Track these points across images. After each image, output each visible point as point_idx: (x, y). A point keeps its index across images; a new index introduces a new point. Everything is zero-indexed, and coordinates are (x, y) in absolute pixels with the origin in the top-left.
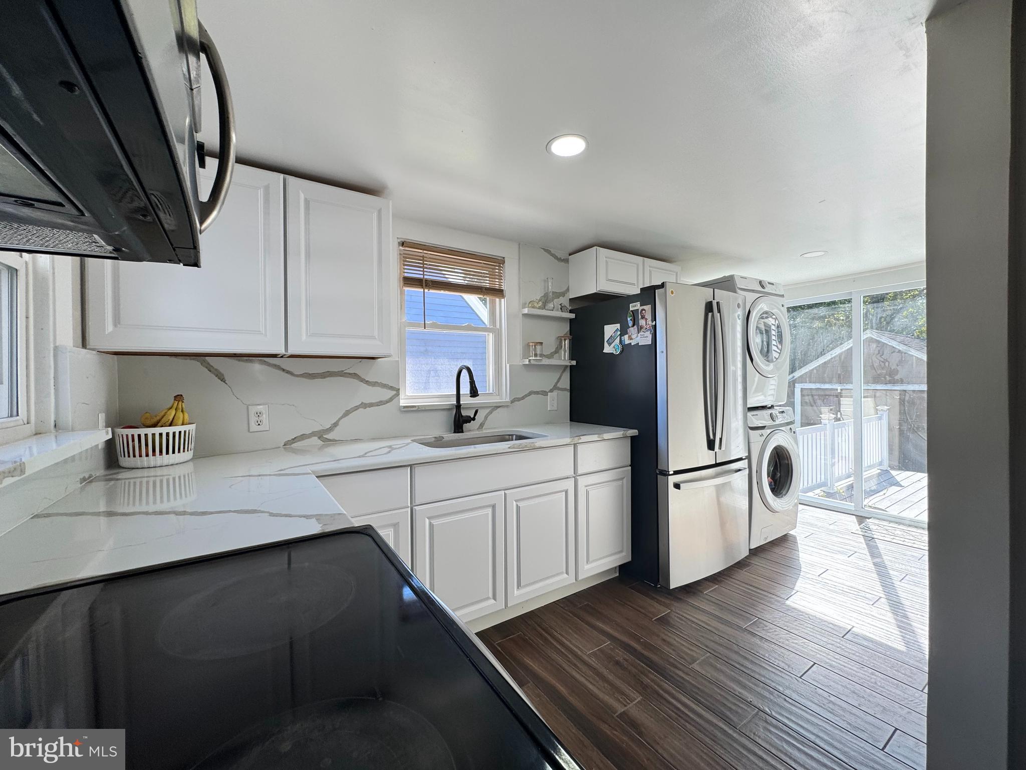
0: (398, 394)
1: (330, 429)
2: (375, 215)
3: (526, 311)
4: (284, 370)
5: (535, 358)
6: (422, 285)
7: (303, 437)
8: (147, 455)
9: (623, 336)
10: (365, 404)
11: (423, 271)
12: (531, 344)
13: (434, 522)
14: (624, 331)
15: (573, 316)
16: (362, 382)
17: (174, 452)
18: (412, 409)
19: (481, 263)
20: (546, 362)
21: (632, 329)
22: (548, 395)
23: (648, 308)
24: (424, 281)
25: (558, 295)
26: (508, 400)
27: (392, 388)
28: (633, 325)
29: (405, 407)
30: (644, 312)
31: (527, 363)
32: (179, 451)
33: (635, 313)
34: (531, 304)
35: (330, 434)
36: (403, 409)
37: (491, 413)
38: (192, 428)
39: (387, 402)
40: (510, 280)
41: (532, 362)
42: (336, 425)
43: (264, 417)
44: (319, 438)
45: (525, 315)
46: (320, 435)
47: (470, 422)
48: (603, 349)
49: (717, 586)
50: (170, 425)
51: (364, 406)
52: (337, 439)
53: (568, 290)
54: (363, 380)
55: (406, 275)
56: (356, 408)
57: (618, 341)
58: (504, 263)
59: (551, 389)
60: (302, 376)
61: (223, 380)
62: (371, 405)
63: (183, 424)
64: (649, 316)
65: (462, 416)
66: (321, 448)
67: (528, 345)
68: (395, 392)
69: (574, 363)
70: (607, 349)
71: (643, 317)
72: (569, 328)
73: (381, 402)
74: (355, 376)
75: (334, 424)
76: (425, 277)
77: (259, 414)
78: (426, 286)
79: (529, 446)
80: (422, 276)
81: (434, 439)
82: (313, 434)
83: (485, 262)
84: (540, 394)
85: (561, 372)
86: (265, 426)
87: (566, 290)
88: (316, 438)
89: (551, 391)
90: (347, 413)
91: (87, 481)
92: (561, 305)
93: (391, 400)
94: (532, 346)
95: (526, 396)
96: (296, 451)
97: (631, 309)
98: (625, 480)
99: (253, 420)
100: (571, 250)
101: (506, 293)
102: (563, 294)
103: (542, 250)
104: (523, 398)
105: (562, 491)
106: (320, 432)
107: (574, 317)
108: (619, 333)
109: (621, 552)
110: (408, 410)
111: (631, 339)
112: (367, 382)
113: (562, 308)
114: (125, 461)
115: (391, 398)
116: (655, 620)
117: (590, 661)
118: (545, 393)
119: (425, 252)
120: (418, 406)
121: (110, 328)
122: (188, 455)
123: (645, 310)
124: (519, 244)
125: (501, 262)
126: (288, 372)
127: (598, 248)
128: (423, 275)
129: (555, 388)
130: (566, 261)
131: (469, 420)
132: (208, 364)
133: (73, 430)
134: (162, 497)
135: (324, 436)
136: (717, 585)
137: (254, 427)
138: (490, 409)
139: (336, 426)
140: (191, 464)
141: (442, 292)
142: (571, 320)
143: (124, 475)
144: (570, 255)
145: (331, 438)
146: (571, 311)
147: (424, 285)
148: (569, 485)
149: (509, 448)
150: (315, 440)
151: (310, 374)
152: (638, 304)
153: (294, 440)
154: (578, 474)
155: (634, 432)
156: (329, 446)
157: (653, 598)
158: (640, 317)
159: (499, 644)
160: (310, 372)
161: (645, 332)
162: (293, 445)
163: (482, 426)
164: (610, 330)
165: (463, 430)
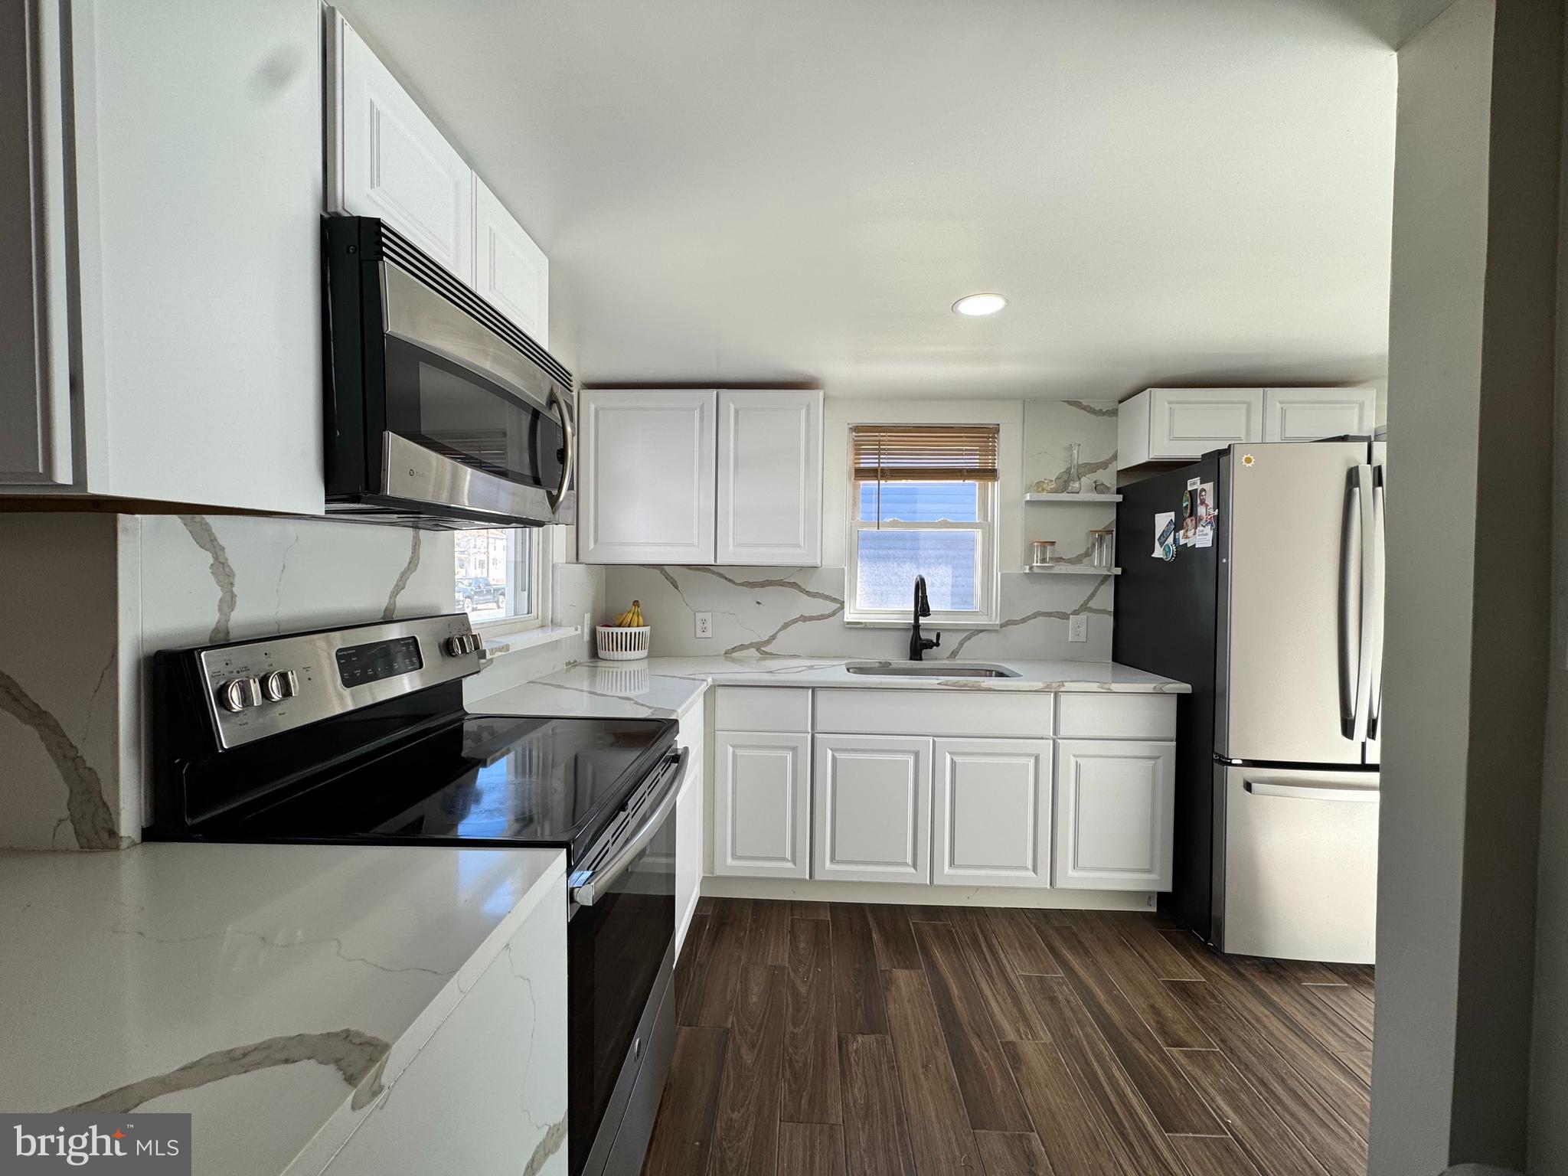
0: (842, 607)
1: (768, 642)
2: (803, 412)
3: (1028, 497)
4: (726, 578)
5: (1041, 565)
6: (877, 476)
7: (742, 647)
8: (613, 650)
9: (1178, 532)
10: (805, 617)
11: (879, 459)
12: (1036, 544)
13: (838, 755)
14: (1178, 525)
15: (1119, 498)
16: (802, 592)
17: (630, 650)
18: (858, 626)
19: (961, 437)
20: (1062, 569)
21: (1188, 520)
22: (1068, 619)
23: (1209, 487)
24: (879, 471)
25: (1093, 468)
26: (998, 622)
27: (835, 600)
28: (1191, 515)
29: (849, 623)
30: (1203, 493)
31: (1027, 571)
32: (638, 649)
33: (1193, 494)
34: (1039, 486)
35: (768, 647)
36: (846, 626)
37: (968, 638)
38: (647, 629)
39: (829, 616)
40: (1008, 455)
41: (1036, 570)
42: (773, 637)
43: (708, 625)
44: (757, 650)
45: (1027, 502)
46: (758, 646)
47: (931, 648)
48: (1153, 552)
49: (1346, 985)
50: (629, 626)
51: (804, 619)
52: (774, 653)
53: (1115, 457)
54: (803, 591)
55: (858, 466)
56: (795, 621)
57: (1170, 540)
58: (999, 431)
59: (1075, 610)
60: (742, 584)
61: (676, 587)
62: (811, 618)
63: (638, 626)
64: (1210, 500)
65: (920, 638)
66: (760, 659)
67: (1032, 545)
68: (838, 605)
69: (1118, 571)
70: (1158, 553)
71: (1203, 503)
72: (1115, 517)
73: (822, 615)
74: (794, 585)
75: (772, 636)
76: (881, 465)
77: (704, 621)
78: (882, 476)
79: (971, 685)
80: (877, 465)
81: (878, 665)
82: (751, 645)
83: (966, 435)
84: (1054, 616)
85: (1097, 585)
86: (708, 634)
87: (1111, 458)
88: (754, 649)
89: (1076, 613)
90: (786, 626)
91: (572, 664)
92: (1095, 482)
93: (834, 613)
94: (1037, 546)
95: (1029, 618)
96: (734, 661)
97: (1189, 489)
98: (1160, 762)
99: (699, 625)
100: (1119, 396)
101: (1000, 473)
102: (1104, 465)
103: (1066, 404)
104: (1023, 621)
105: (1031, 755)
106: (758, 643)
107: (1121, 500)
108: (1173, 526)
109: (1149, 871)
110: (855, 627)
111: (1187, 537)
112: (808, 593)
113: (1098, 487)
114: (602, 653)
115: (834, 611)
116: (1163, 981)
117: (1015, 982)
118: (1064, 616)
119: (882, 434)
120: (865, 623)
121: (592, 546)
122: (644, 653)
123: (1205, 490)
124: (1024, 401)
125: (990, 432)
126: (730, 581)
127: (1152, 389)
128: (879, 463)
129: (1084, 608)
130: (1114, 413)
131: (930, 645)
132: (666, 572)
133: (561, 626)
134: (630, 688)
135: (763, 649)
136: (1348, 983)
137: (700, 634)
138: (966, 634)
139: (774, 639)
140: (646, 661)
141: (904, 481)
142: (1118, 504)
143: (601, 664)
144: (1120, 402)
145: (768, 651)
146: (1119, 492)
147: (879, 475)
148: (1046, 749)
149: (939, 684)
150: (753, 651)
151: (750, 583)
152: (1198, 480)
153: (734, 650)
154: (1059, 736)
155: (1186, 688)
156: (766, 659)
157: (1189, 957)
158: (1199, 502)
159: (914, 923)
160: (751, 581)
161: (1204, 527)
162: (734, 655)
163: (954, 654)
164: (1163, 520)
165: (921, 657)
